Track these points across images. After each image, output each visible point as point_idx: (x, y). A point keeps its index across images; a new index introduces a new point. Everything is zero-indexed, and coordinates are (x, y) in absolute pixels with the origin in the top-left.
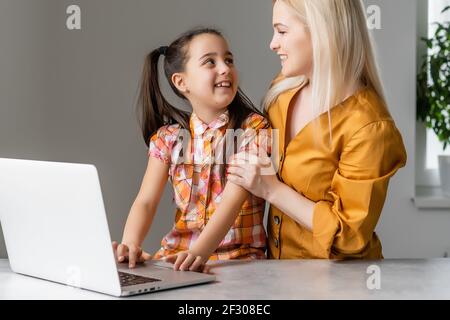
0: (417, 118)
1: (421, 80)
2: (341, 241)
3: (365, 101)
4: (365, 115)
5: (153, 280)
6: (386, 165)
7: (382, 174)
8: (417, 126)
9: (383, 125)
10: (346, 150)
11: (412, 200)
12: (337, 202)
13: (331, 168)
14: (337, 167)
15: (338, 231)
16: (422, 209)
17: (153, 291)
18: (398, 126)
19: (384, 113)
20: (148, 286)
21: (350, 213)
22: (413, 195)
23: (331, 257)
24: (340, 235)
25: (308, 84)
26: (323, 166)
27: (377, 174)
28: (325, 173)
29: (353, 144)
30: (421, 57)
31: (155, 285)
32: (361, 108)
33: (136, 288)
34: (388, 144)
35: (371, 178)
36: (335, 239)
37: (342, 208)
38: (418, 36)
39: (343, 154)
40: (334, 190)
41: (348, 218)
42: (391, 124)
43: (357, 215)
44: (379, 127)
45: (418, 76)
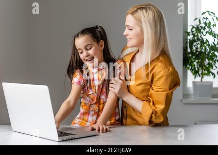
0: (183, 66)
1: (185, 49)
2: (154, 117)
3: (163, 58)
4: (163, 64)
5: (72, 134)
6: (172, 86)
7: (170, 89)
8: (183, 69)
9: (171, 69)
10: (155, 79)
11: (182, 100)
12: (152, 101)
13: (149, 87)
14: (151, 86)
15: (152, 114)
16: (185, 104)
17: (72, 139)
18: (176, 69)
19: (171, 64)
20: (70, 137)
21: (157, 106)
22: (182, 98)
23: (149, 125)
24: (153, 115)
25: (138, 51)
26: (145, 86)
27: (168, 89)
28: (146, 89)
29: (158, 77)
30: (185, 39)
31: (73, 136)
32: (161, 62)
33: (65, 138)
34: (173, 77)
35: (166, 91)
36: (151, 117)
37: (154, 104)
39: (154, 81)
40: (150, 96)
41: (156, 108)
42: (174, 68)
43: (160, 107)
44: (169, 70)
45: (184, 48)
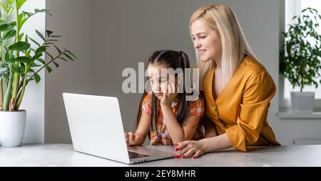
1: (282, 53)
5: (146, 156)
11: (277, 114)
16: (282, 119)
17: (146, 161)
20: (143, 159)
22: (277, 111)
30: (282, 41)
31: (147, 158)
33: (137, 160)
38: (280, 30)
